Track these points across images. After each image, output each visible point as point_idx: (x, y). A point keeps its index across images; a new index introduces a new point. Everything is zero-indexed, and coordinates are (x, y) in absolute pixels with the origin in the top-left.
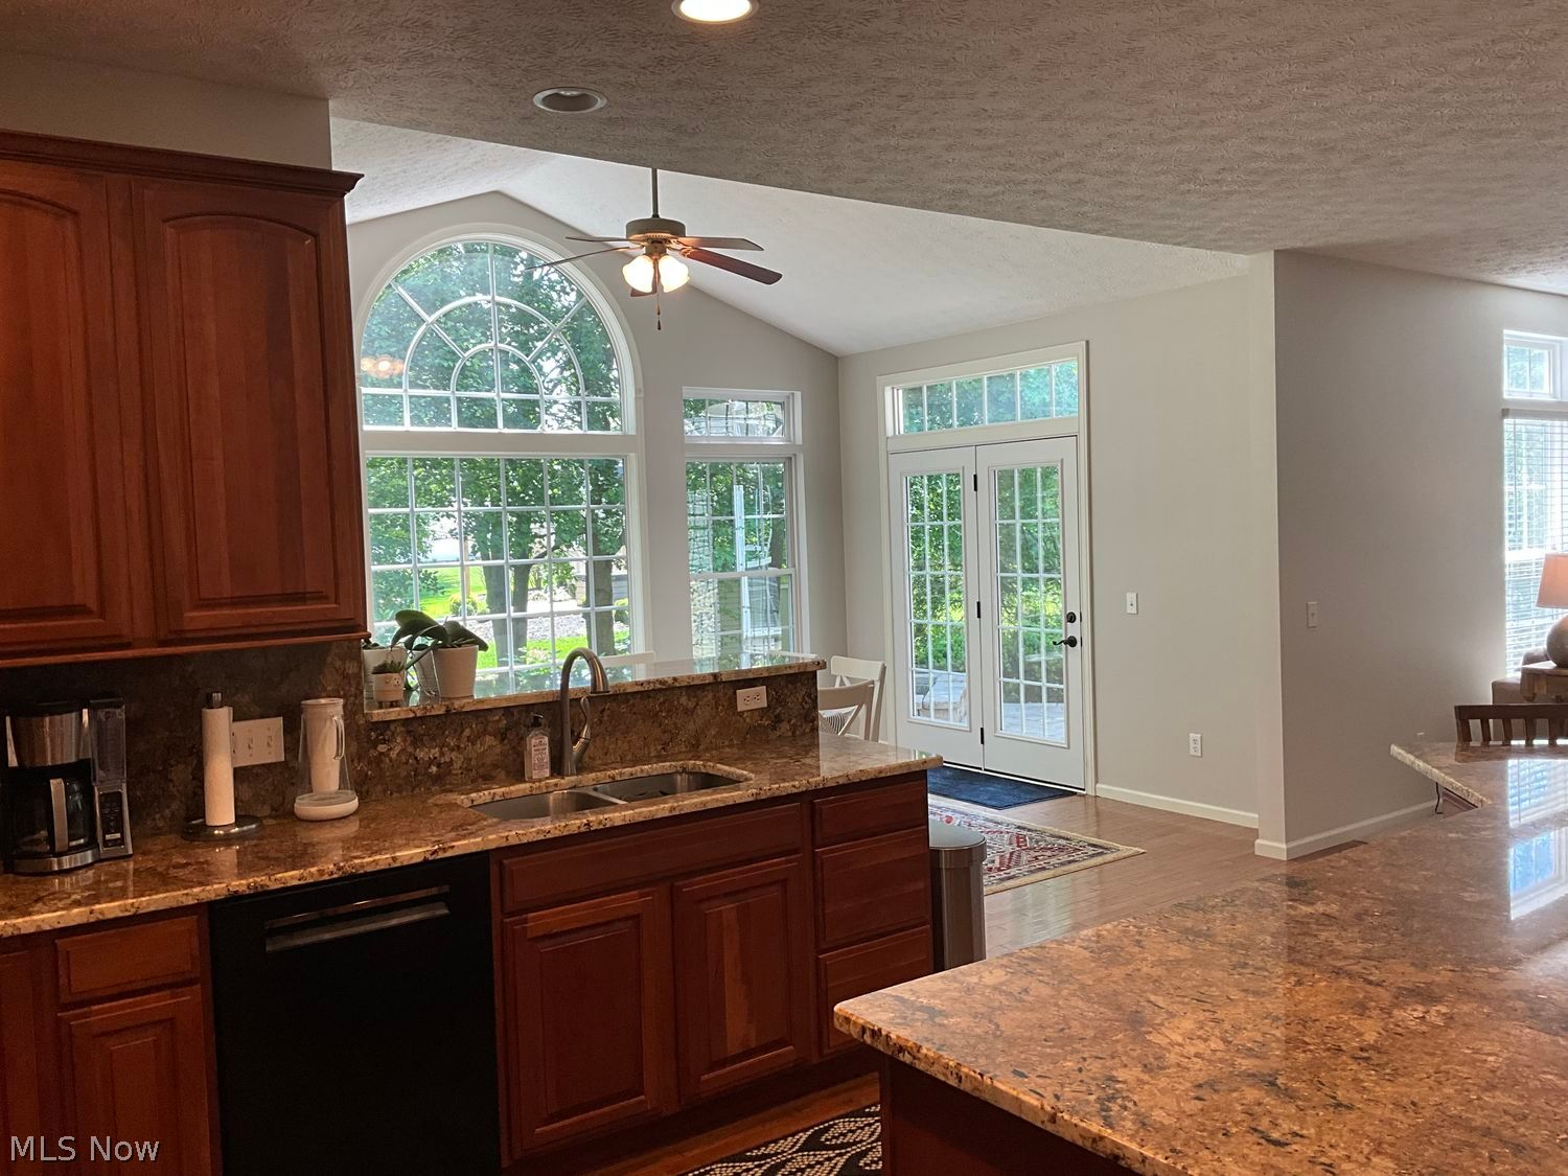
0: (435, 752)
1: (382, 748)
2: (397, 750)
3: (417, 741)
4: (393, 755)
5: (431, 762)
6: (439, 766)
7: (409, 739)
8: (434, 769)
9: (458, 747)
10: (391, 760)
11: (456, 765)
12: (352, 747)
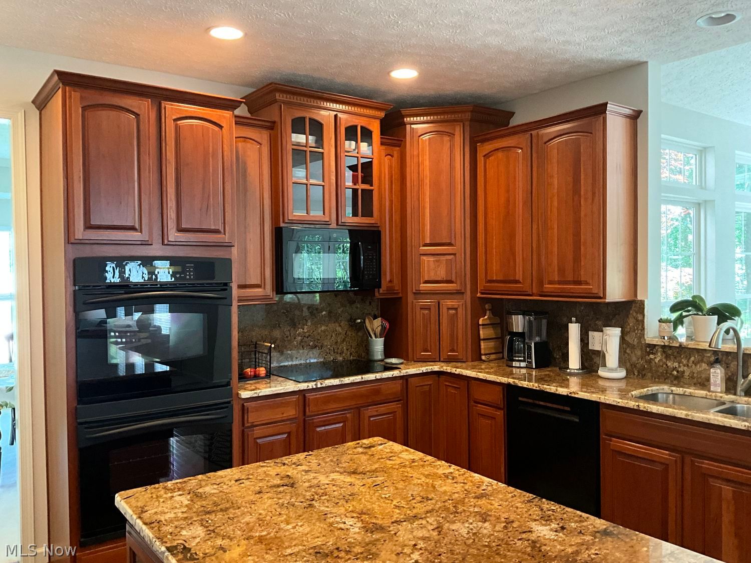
0: (676, 365)
1: (652, 356)
2: (658, 359)
5: (674, 369)
6: (678, 372)
7: (664, 355)
8: (675, 373)
9: (688, 365)
10: (655, 363)
11: (687, 374)
12: (639, 353)
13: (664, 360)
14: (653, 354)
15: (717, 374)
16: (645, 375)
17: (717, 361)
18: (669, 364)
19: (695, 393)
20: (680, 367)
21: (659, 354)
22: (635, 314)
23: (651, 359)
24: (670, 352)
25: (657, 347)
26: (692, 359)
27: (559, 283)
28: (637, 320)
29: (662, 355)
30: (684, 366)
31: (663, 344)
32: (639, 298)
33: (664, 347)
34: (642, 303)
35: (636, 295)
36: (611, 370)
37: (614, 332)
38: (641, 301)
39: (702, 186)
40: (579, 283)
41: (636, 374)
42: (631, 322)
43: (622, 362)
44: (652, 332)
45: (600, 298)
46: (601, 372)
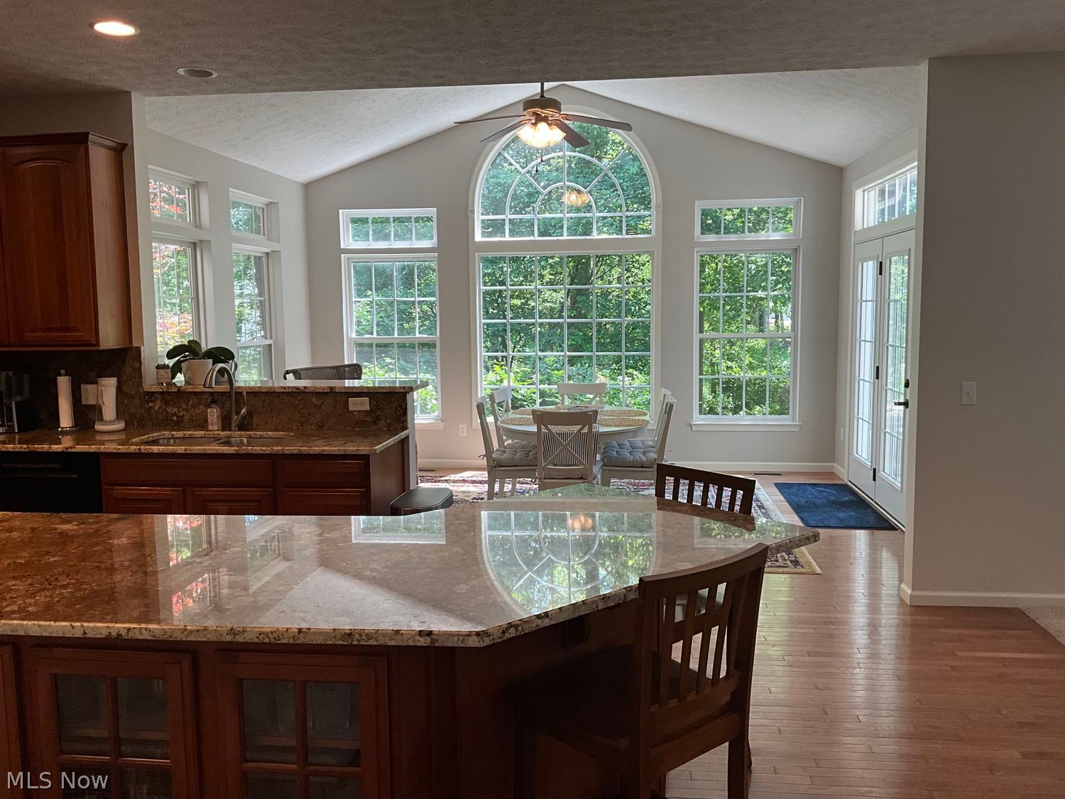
0: (175, 410)
1: (151, 404)
2: (158, 406)
3: (167, 403)
4: (156, 408)
5: (174, 414)
6: (177, 417)
7: (163, 402)
8: (175, 418)
9: (187, 409)
10: (155, 411)
11: (186, 418)
12: (137, 402)
13: (164, 407)
14: (152, 401)
15: (213, 414)
16: (145, 424)
17: (213, 402)
18: (169, 410)
19: (195, 434)
20: (179, 411)
21: (158, 402)
22: (131, 362)
23: (151, 407)
24: (169, 398)
25: (156, 395)
26: (191, 402)
27: (43, 330)
28: (134, 368)
29: (161, 402)
30: (184, 410)
31: (161, 390)
32: (135, 345)
33: (162, 393)
34: (139, 349)
35: (131, 343)
36: (110, 422)
37: (109, 382)
38: (137, 347)
39: (197, 224)
40: (68, 329)
41: (136, 424)
42: (127, 370)
43: (120, 413)
44: (150, 380)
45: (93, 346)
46: (98, 427)
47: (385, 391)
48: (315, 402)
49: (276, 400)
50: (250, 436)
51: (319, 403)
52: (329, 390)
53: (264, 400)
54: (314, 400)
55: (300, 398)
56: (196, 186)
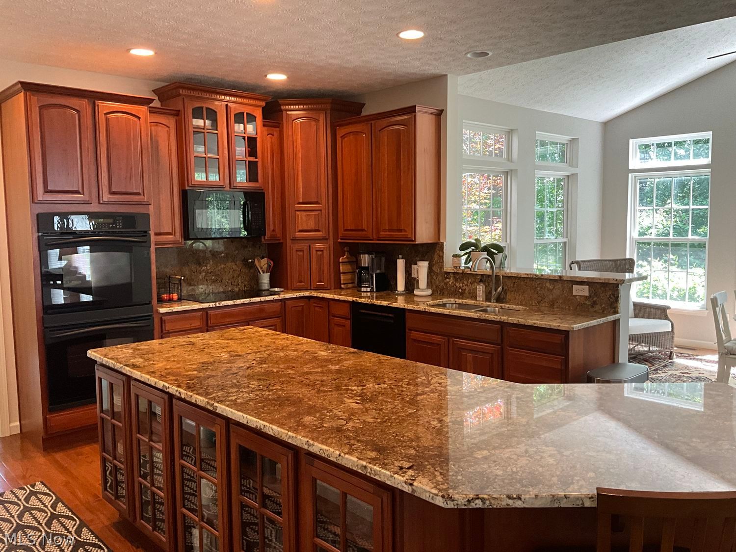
0: (461, 285)
1: (448, 280)
2: (451, 281)
3: (456, 280)
5: (460, 288)
6: (462, 290)
7: (454, 279)
8: (460, 290)
10: (450, 284)
11: (466, 291)
12: (440, 278)
13: (455, 282)
14: (448, 278)
15: (480, 289)
16: (444, 293)
17: (481, 281)
18: (457, 285)
19: (468, 302)
20: (463, 286)
21: (452, 279)
22: (438, 252)
23: (447, 282)
24: (458, 277)
25: (450, 274)
26: (470, 281)
27: (389, 230)
28: (440, 256)
30: (466, 286)
31: (453, 271)
32: (441, 241)
33: (454, 273)
34: (442, 244)
35: (439, 239)
36: (423, 290)
37: (424, 264)
38: (442, 243)
39: (509, 159)
40: (400, 230)
41: (439, 293)
42: (436, 258)
43: (430, 284)
44: (448, 265)
45: (412, 241)
46: (416, 292)
47: (601, 281)
48: (548, 286)
49: (522, 283)
50: (502, 307)
51: (551, 287)
52: (558, 278)
53: (514, 283)
54: (548, 285)
55: (538, 282)
56: (510, 133)
